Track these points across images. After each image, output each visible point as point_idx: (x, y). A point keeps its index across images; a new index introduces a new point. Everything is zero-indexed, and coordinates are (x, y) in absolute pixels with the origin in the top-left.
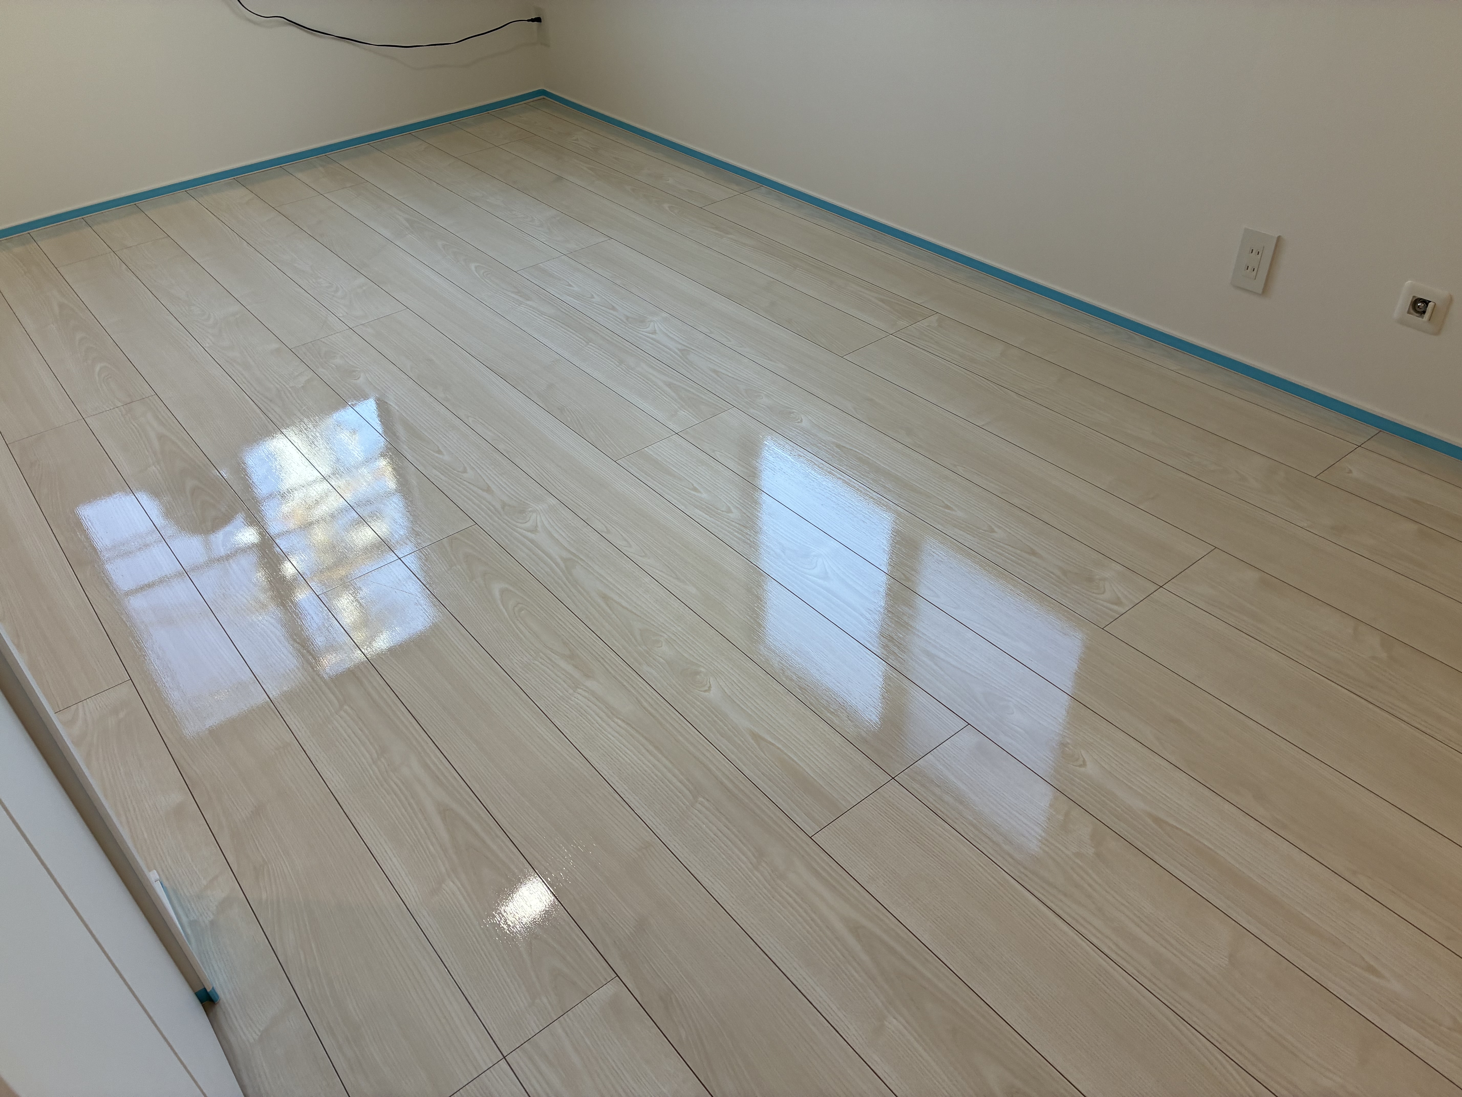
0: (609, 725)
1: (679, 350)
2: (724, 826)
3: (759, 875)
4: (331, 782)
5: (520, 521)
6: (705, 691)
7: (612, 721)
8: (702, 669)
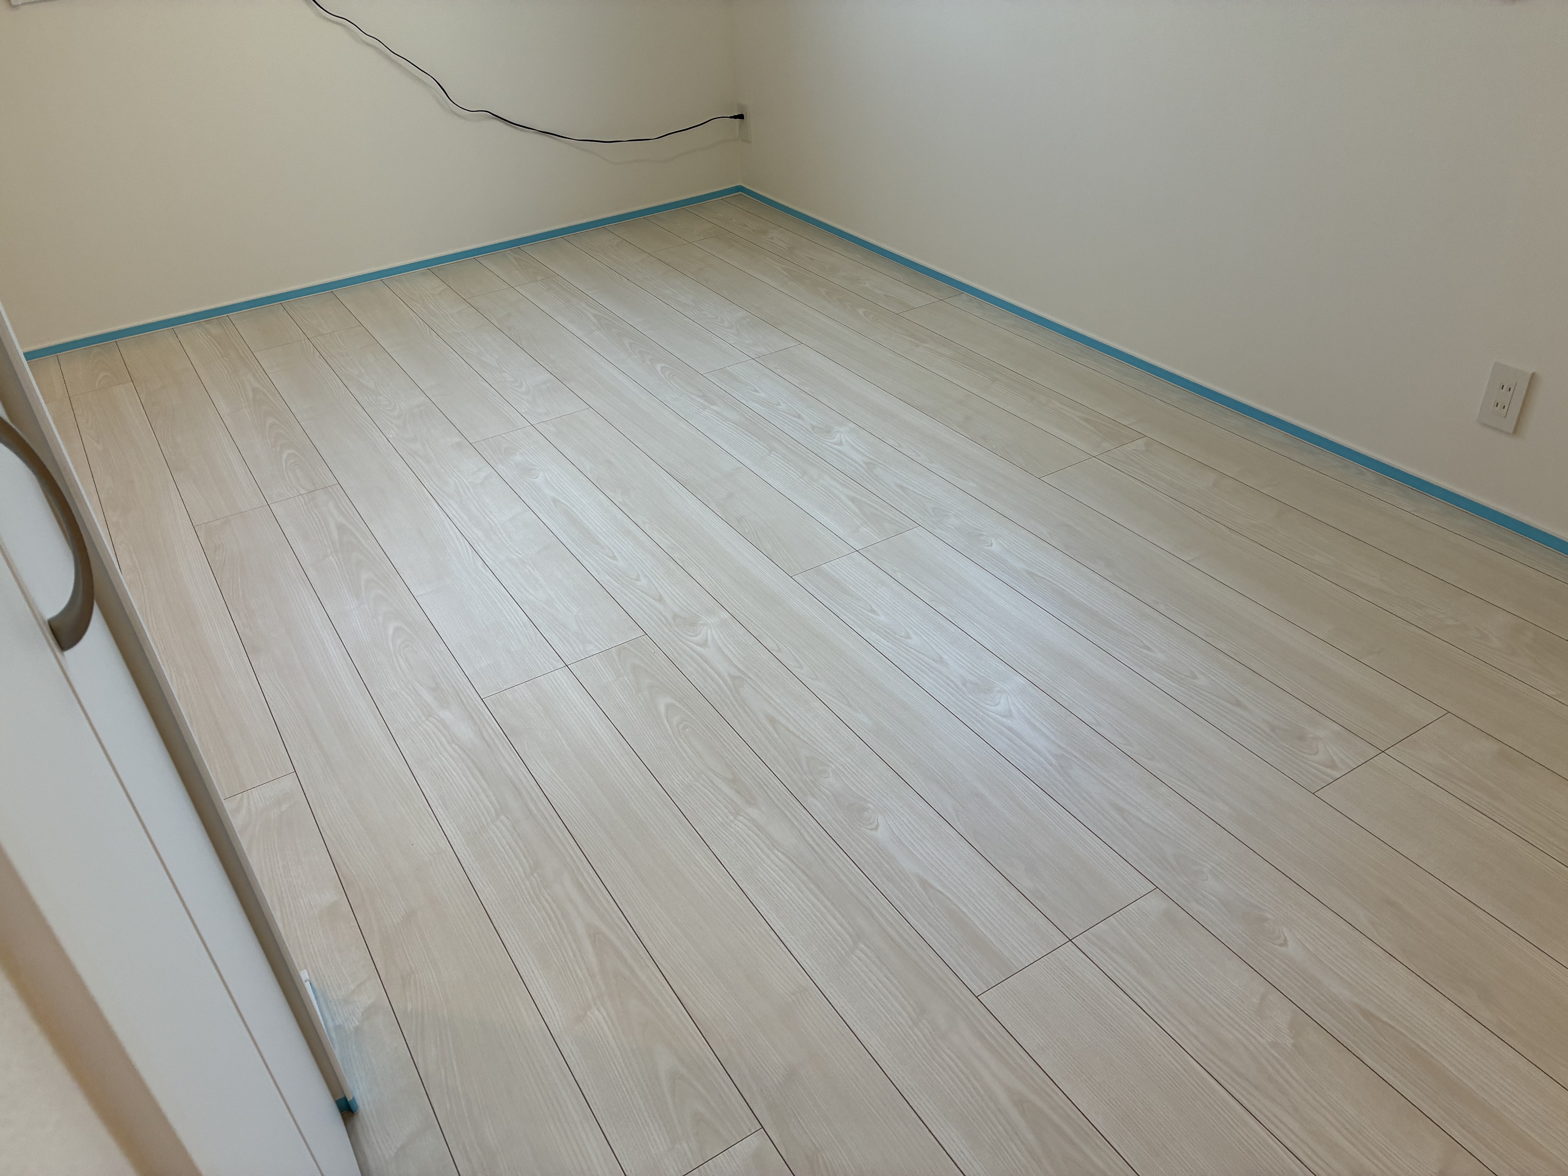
0: (769, 857)
1: (864, 463)
2: (885, 976)
3: (919, 1033)
4: (483, 894)
5: (691, 634)
6: (871, 830)
7: (772, 853)
8: (870, 805)
